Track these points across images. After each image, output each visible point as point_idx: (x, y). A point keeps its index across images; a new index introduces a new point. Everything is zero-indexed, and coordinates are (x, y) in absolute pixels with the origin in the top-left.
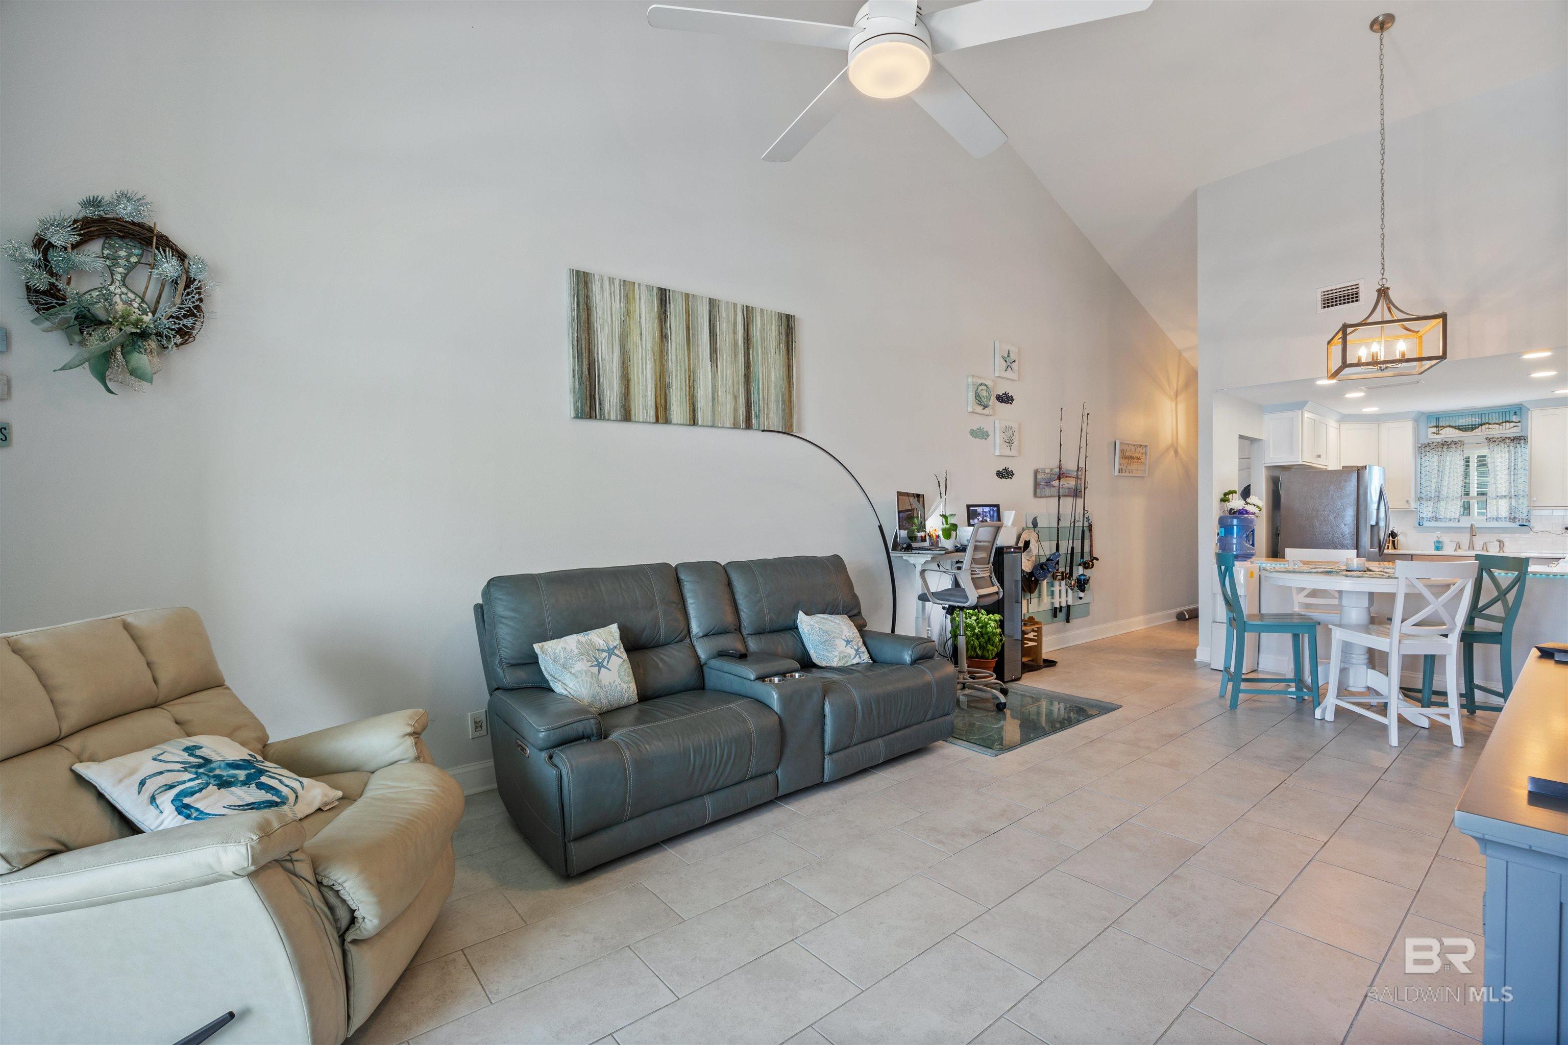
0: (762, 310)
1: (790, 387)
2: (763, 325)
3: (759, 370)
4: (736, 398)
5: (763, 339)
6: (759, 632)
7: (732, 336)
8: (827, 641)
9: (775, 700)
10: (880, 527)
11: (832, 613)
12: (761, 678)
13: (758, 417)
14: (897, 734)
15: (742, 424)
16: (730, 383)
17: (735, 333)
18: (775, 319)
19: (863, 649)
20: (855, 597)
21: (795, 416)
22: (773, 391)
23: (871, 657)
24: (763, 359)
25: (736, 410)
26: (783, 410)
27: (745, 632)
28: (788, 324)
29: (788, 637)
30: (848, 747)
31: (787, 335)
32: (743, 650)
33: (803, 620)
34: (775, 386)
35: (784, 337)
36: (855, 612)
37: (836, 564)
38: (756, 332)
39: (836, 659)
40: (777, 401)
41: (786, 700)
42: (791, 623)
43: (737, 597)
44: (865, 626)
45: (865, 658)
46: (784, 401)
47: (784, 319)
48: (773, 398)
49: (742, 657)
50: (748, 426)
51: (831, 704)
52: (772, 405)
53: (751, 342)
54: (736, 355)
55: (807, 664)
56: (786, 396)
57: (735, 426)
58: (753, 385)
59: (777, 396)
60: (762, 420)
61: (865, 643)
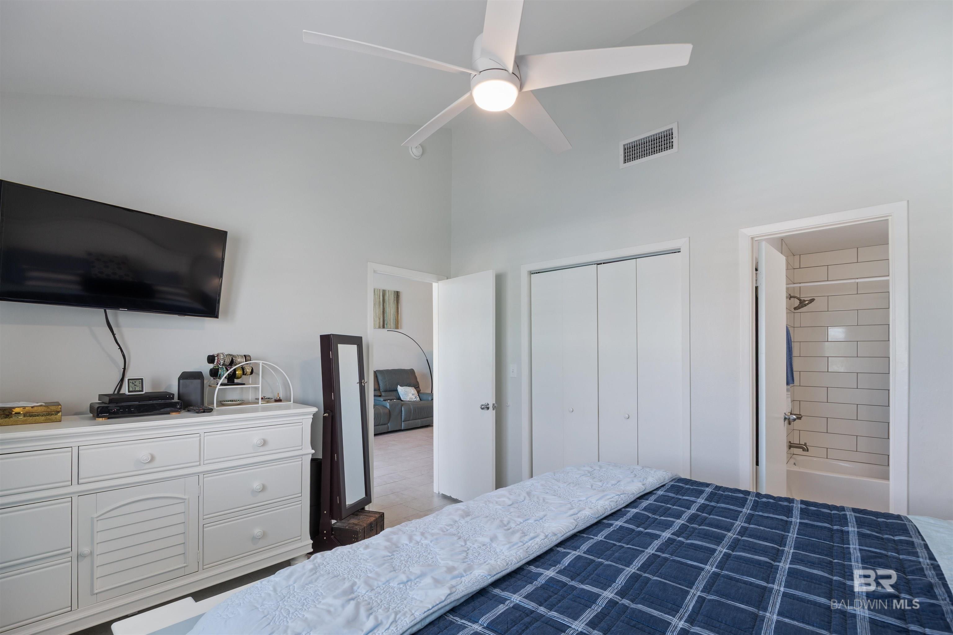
0: (389, 291)
1: (398, 314)
2: (389, 295)
3: (387, 309)
4: (380, 319)
5: (389, 300)
6: (386, 391)
7: (378, 300)
8: (406, 394)
9: (388, 406)
10: (427, 360)
11: (409, 386)
12: (385, 400)
13: (387, 325)
14: (425, 419)
15: (382, 327)
16: (378, 314)
17: (380, 299)
18: (393, 293)
19: (418, 397)
20: (418, 382)
21: (399, 324)
22: (392, 316)
23: (420, 399)
24: (389, 306)
25: (379, 323)
26: (395, 322)
27: (381, 391)
28: (397, 295)
29: (395, 393)
30: (409, 420)
31: (397, 298)
32: (380, 395)
33: (400, 389)
34: (393, 314)
35: (396, 299)
36: (417, 387)
37: (412, 372)
38: (387, 298)
39: (408, 399)
40: (393, 319)
41: (391, 405)
42: (396, 389)
43: (379, 380)
44: (420, 391)
45: (418, 399)
46: (395, 319)
47: (396, 293)
48: (392, 318)
49: (380, 396)
50: (384, 327)
51: (404, 408)
52: (392, 320)
53: (385, 301)
54: (380, 305)
55: (399, 398)
56: (396, 318)
57: (379, 327)
58: (385, 315)
59: (393, 318)
60: (388, 325)
61: (418, 395)
